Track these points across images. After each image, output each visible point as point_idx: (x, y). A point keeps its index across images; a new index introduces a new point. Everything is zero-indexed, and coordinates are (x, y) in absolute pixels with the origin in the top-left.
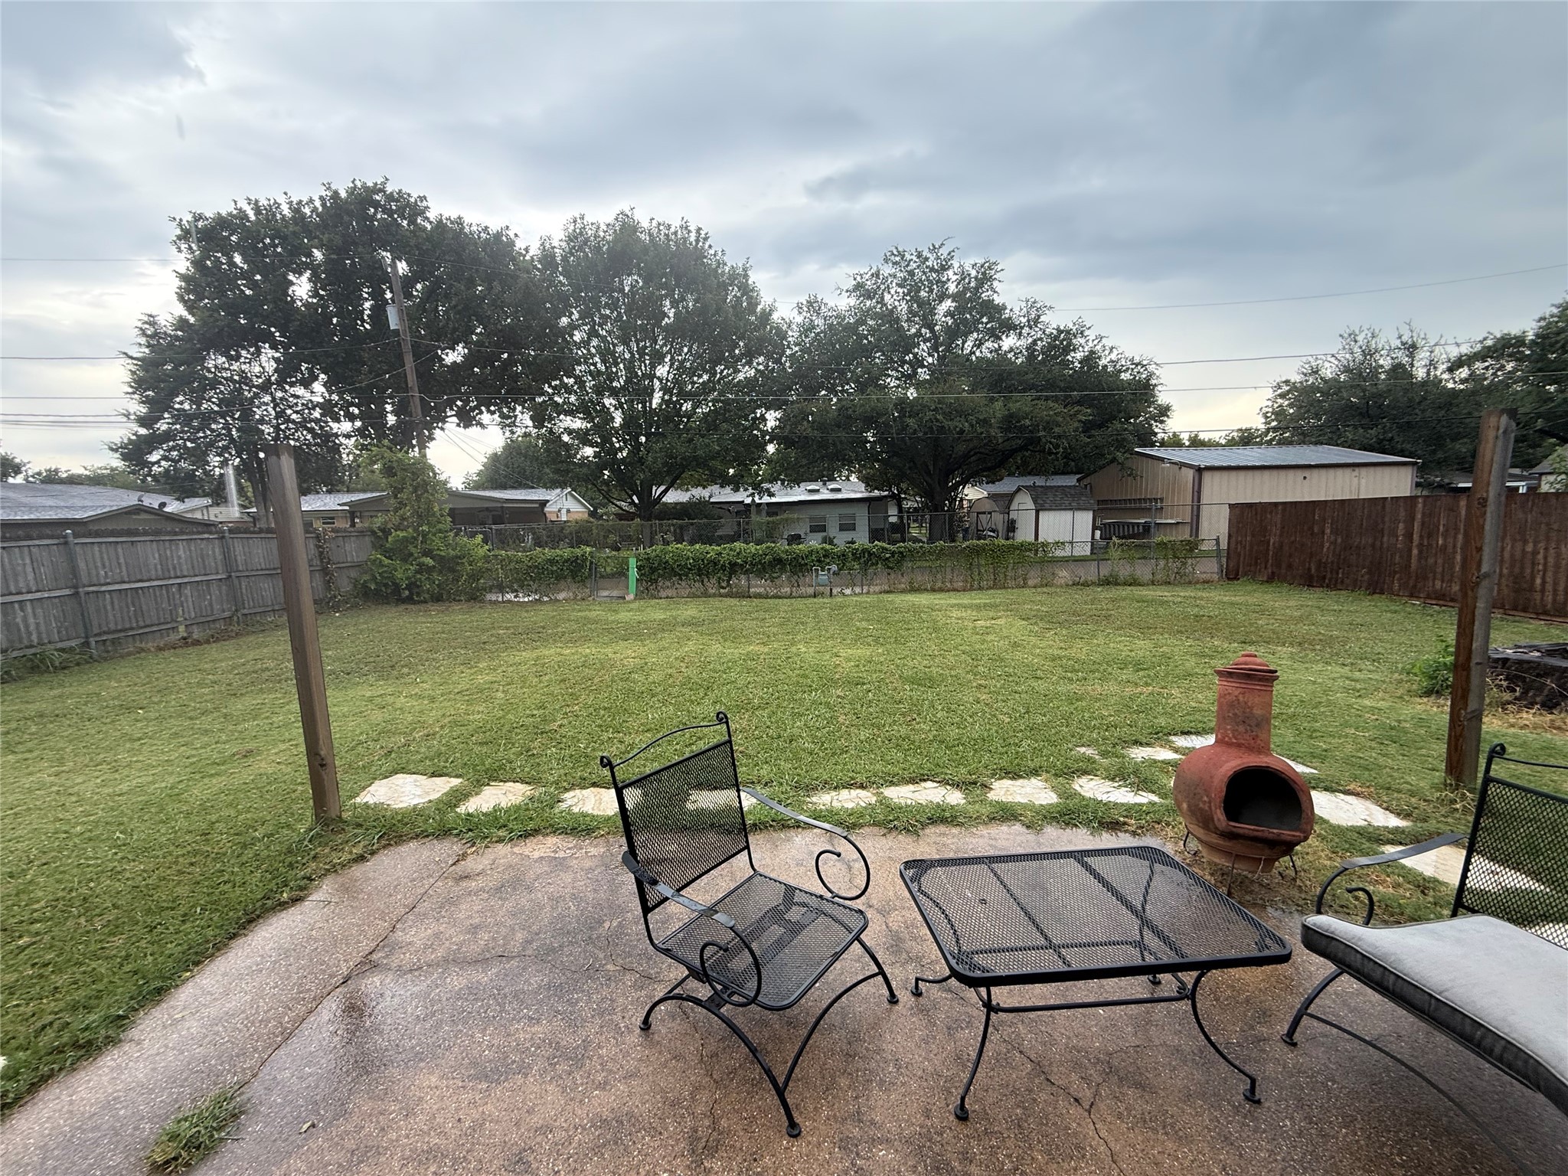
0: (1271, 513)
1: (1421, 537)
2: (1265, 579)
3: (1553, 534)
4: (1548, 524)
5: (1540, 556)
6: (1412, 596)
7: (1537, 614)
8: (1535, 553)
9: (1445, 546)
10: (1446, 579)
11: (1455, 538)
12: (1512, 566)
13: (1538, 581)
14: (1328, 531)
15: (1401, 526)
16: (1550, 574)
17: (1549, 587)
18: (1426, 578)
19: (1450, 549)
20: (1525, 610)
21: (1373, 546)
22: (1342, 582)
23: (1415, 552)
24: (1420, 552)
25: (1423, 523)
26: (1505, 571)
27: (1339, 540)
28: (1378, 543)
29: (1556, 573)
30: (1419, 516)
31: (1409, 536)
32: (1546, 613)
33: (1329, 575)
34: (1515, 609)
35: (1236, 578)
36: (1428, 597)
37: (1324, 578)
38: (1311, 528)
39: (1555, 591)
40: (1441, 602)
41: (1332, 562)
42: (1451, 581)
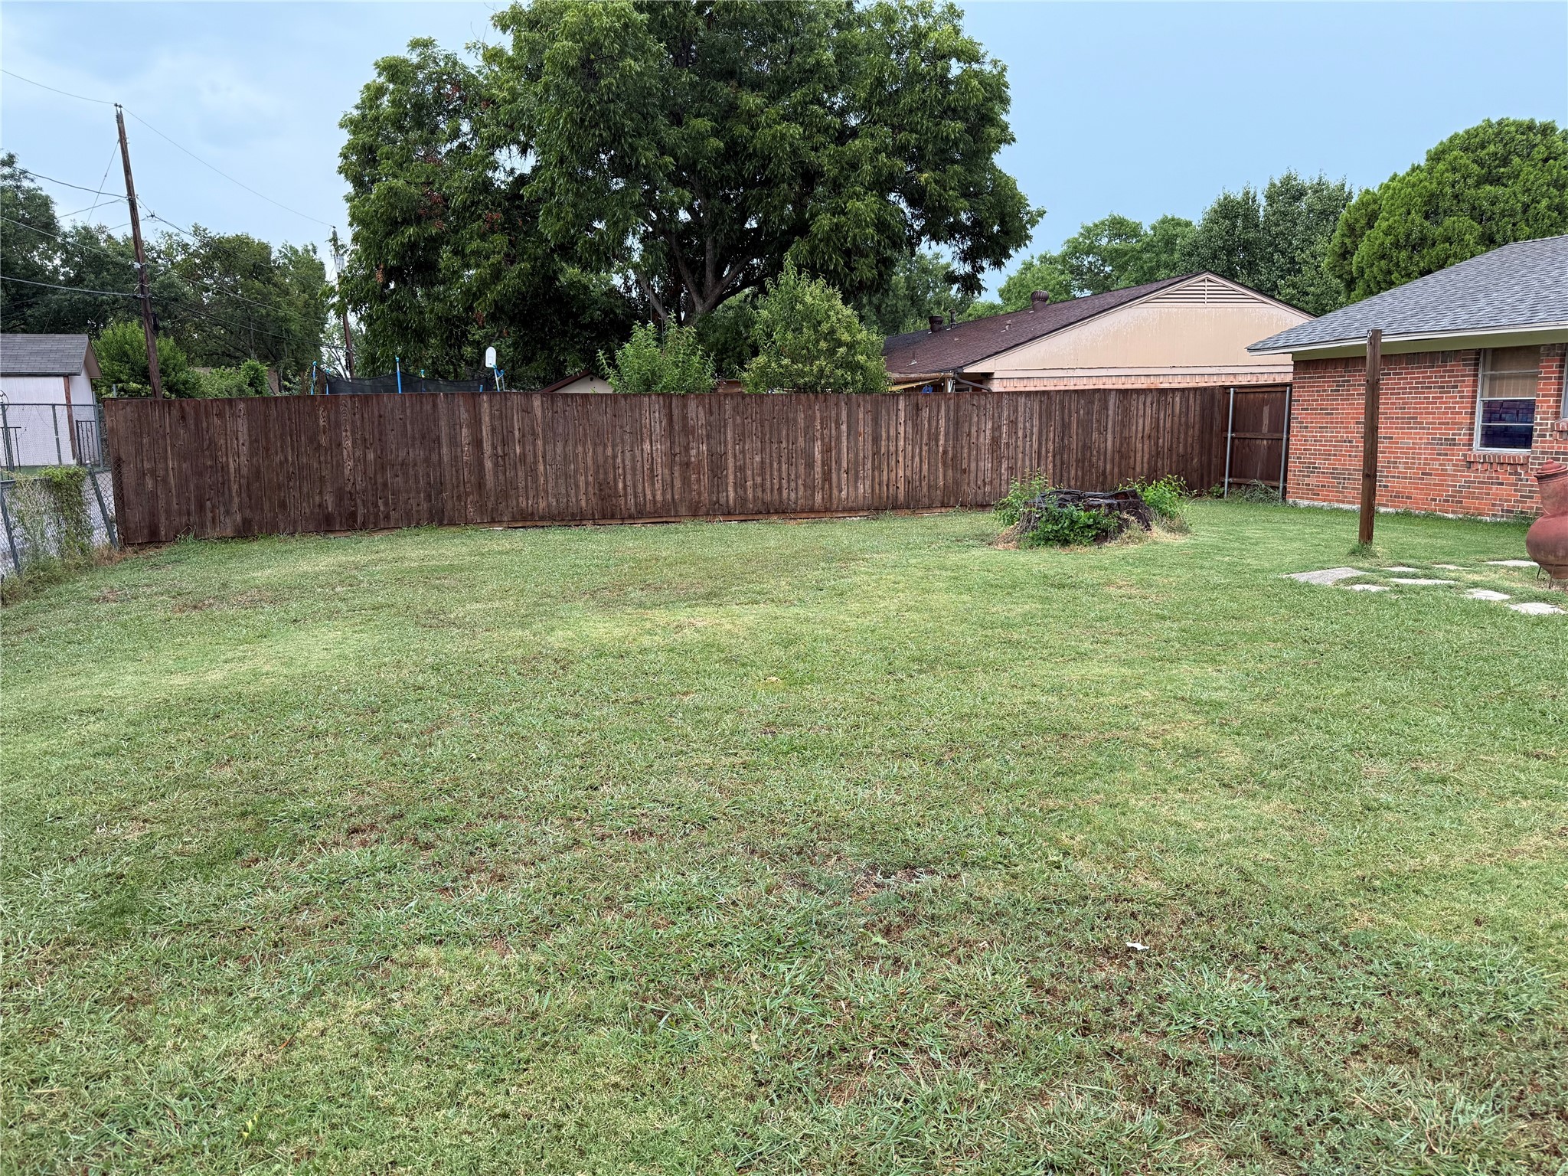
0: (221, 415)
1: (494, 447)
2: (229, 532)
3: (627, 437)
4: (621, 427)
5: (619, 460)
6: (493, 521)
7: (623, 519)
8: (614, 457)
9: (524, 455)
10: (531, 495)
11: (535, 446)
12: (597, 472)
13: (620, 485)
14: (348, 443)
15: (465, 431)
16: (629, 477)
17: (630, 490)
18: (507, 497)
19: (530, 458)
20: (613, 517)
21: (427, 460)
22: (387, 517)
23: (488, 464)
24: (496, 465)
25: (493, 430)
26: (590, 479)
27: (371, 456)
28: (435, 457)
29: (634, 475)
30: (486, 419)
31: (477, 443)
32: (631, 517)
33: (361, 511)
34: (604, 518)
35: (154, 539)
36: (514, 520)
37: (353, 515)
38: (313, 439)
39: (635, 493)
40: (528, 523)
41: (365, 491)
42: (536, 496)
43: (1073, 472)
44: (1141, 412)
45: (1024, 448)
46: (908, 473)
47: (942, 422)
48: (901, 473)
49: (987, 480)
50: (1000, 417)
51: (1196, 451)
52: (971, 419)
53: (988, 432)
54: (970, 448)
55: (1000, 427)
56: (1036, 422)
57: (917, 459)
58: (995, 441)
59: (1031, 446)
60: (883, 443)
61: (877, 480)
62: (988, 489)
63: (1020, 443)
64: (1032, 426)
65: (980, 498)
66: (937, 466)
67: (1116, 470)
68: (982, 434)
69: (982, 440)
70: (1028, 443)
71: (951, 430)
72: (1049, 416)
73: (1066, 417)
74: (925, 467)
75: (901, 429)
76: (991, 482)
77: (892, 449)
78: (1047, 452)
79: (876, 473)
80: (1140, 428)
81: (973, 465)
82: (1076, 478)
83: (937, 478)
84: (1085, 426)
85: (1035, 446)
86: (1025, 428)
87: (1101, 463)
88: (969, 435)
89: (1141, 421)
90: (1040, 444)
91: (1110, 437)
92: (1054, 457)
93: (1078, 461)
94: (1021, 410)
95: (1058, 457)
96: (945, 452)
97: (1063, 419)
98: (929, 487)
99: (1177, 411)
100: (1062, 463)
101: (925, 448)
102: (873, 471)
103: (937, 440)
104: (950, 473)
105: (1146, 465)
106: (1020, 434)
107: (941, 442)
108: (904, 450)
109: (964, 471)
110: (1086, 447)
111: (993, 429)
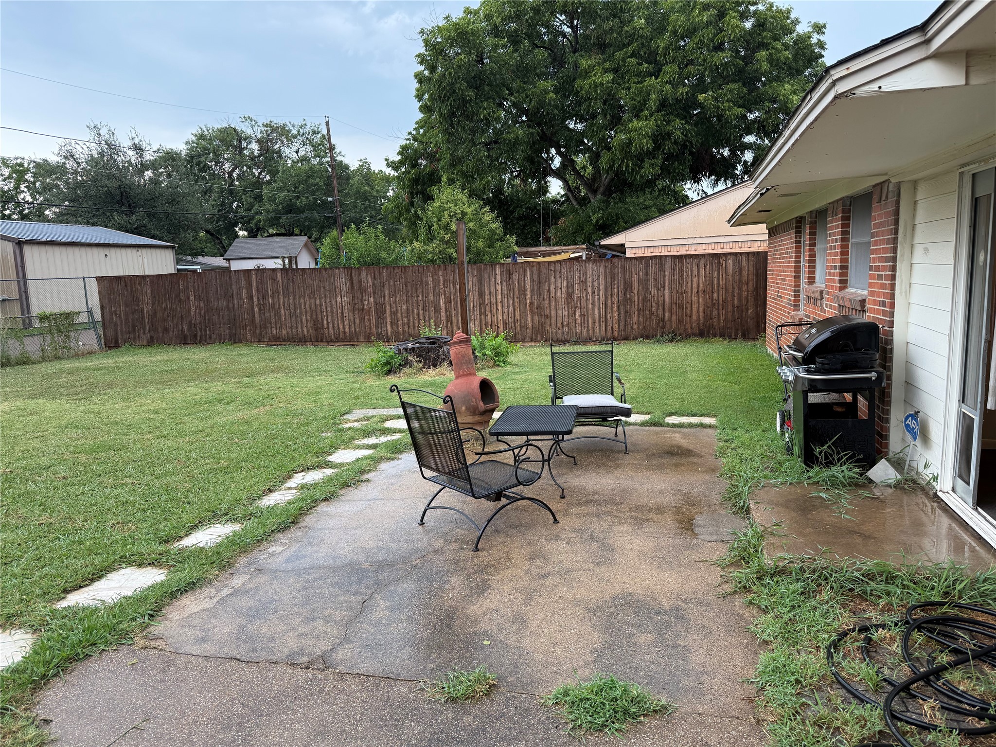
0: (140, 284)
1: (259, 299)
2: (145, 343)
3: (327, 293)
4: (324, 288)
5: (324, 307)
6: (260, 341)
7: (328, 342)
8: (321, 305)
9: (274, 304)
10: (278, 327)
11: (279, 298)
12: (312, 314)
13: (325, 322)
14: (192, 298)
15: (244, 291)
16: (330, 317)
17: (331, 325)
18: (266, 328)
19: (277, 306)
20: (322, 341)
21: (228, 307)
22: (210, 337)
23: (256, 309)
24: (260, 310)
25: (258, 290)
26: (309, 318)
27: (202, 305)
28: (231, 305)
29: (332, 316)
30: (254, 284)
31: (250, 297)
32: (331, 341)
33: (199, 334)
34: (317, 341)
35: (117, 346)
36: (270, 341)
37: (196, 336)
38: (178, 296)
39: (334, 327)
40: (278, 343)
41: (200, 323)
42: (281, 328)
43: (635, 319)
44: (695, 272)
45: (593, 300)
46: (506, 317)
47: (528, 282)
48: (500, 317)
49: (565, 323)
50: (572, 278)
51: (751, 304)
52: (549, 280)
53: (563, 290)
54: (550, 300)
55: (573, 285)
56: (602, 281)
57: (511, 308)
58: (570, 296)
59: (599, 299)
60: (486, 297)
61: (483, 322)
62: (566, 329)
63: (590, 297)
64: (599, 284)
65: (560, 336)
66: (526, 312)
67: (674, 317)
68: (559, 291)
69: (559, 294)
70: (596, 298)
71: (536, 288)
72: (613, 277)
73: (627, 277)
74: (518, 313)
75: (499, 287)
76: (568, 324)
77: (493, 301)
78: (612, 303)
79: (483, 317)
80: (695, 285)
81: (553, 313)
82: (639, 323)
83: (526, 320)
84: (644, 283)
85: (602, 299)
86: (593, 286)
87: (660, 312)
88: (549, 291)
89: (695, 280)
90: (606, 298)
91: (667, 292)
92: (618, 307)
93: (639, 310)
94: (589, 272)
95: (622, 308)
96: (532, 303)
97: (625, 279)
98: (521, 327)
99: (731, 271)
100: (626, 312)
101: (517, 300)
102: (480, 315)
103: (525, 295)
104: (536, 317)
105: (702, 314)
106: (590, 290)
107: (528, 296)
108: (502, 302)
109: (547, 317)
110: (646, 300)
111: (567, 287)
